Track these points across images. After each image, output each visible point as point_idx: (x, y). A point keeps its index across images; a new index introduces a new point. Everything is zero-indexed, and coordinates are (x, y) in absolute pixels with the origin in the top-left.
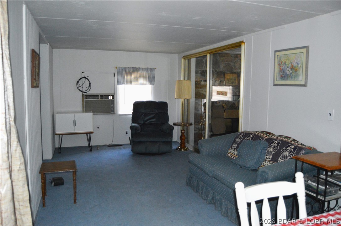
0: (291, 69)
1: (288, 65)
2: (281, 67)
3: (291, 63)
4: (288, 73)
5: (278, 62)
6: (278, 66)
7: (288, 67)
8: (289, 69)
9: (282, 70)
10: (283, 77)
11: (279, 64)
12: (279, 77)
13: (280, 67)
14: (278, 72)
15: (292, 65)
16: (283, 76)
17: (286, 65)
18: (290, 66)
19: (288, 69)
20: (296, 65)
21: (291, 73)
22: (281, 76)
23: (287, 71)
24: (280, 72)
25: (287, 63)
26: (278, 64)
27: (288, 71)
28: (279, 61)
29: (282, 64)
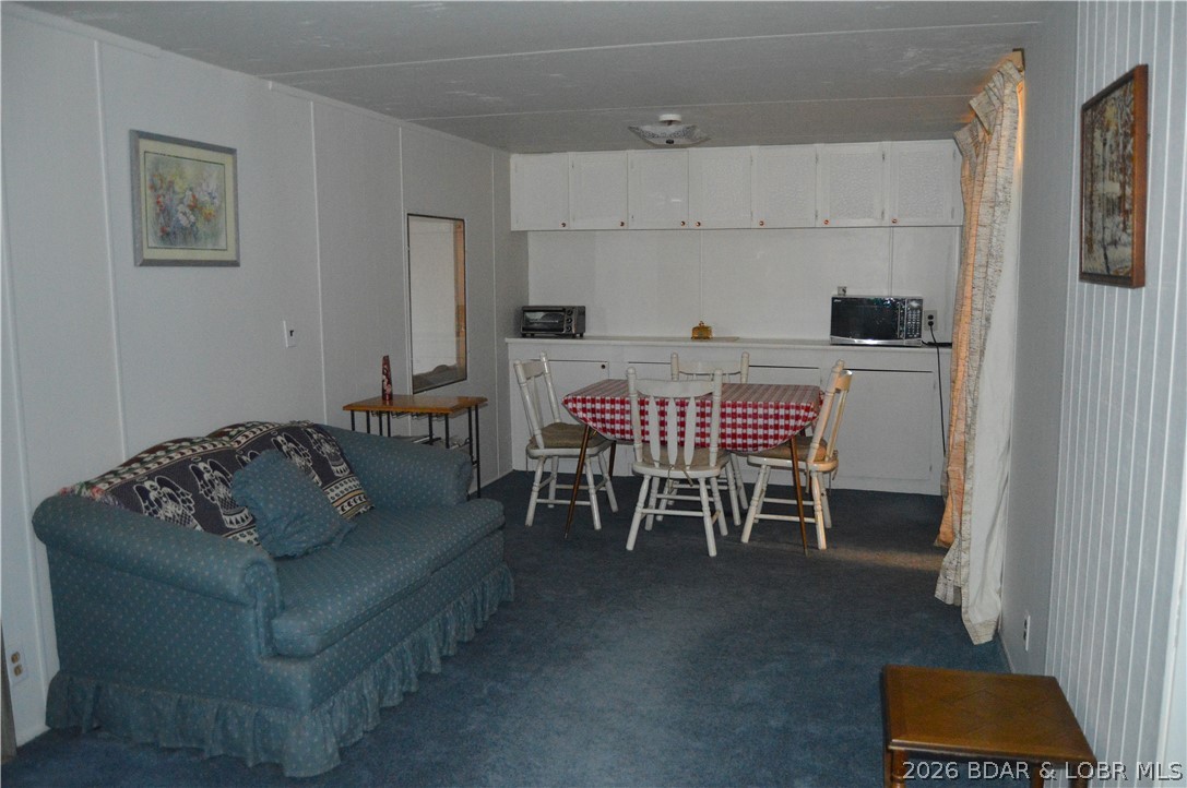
0: (193, 208)
1: (182, 196)
2: (161, 199)
3: (191, 189)
4: (184, 222)
5: (148, 178)
6: (149, 192)
7: (182, 202)
8: (188, 210)
9: (164, 211)
10: (168, 234)
11: (153, 187)
12: (156, 233)
13: (159, 197)
14: (151, 214)
15: (194, 196)
16: (168, 229)
17: (174, 192)
18: (188, 200)
19: (181, 208)
20: (207, 198)
21: (194, 223)
22: (163, 231)
23: (180, 216)
24: (158, 215)
25: (177, 188)
26: (148, 183)
27: (184, 214)
28: (153, 176)
29: (164, 186)
